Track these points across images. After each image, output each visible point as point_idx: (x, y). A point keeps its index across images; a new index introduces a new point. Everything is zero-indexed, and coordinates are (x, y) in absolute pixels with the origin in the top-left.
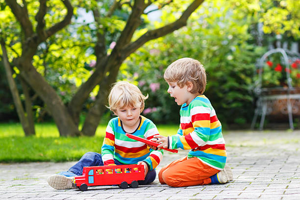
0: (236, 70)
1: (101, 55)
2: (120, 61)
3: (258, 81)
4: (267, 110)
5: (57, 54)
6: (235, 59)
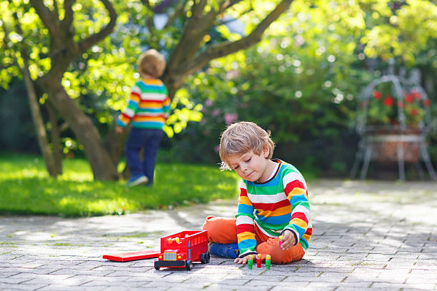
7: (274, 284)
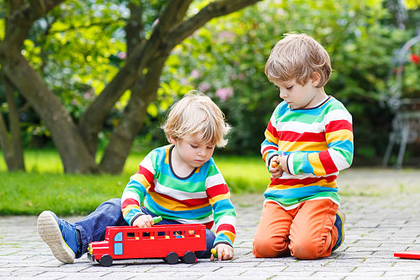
0: (361, 66)
1: (134, 41)
2: (164, 51)
3: (395, 86)
4: (410, 136)
5: (62, 38)
6: (358, 50)
7: (345, 274)
